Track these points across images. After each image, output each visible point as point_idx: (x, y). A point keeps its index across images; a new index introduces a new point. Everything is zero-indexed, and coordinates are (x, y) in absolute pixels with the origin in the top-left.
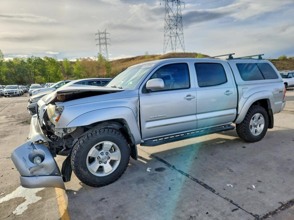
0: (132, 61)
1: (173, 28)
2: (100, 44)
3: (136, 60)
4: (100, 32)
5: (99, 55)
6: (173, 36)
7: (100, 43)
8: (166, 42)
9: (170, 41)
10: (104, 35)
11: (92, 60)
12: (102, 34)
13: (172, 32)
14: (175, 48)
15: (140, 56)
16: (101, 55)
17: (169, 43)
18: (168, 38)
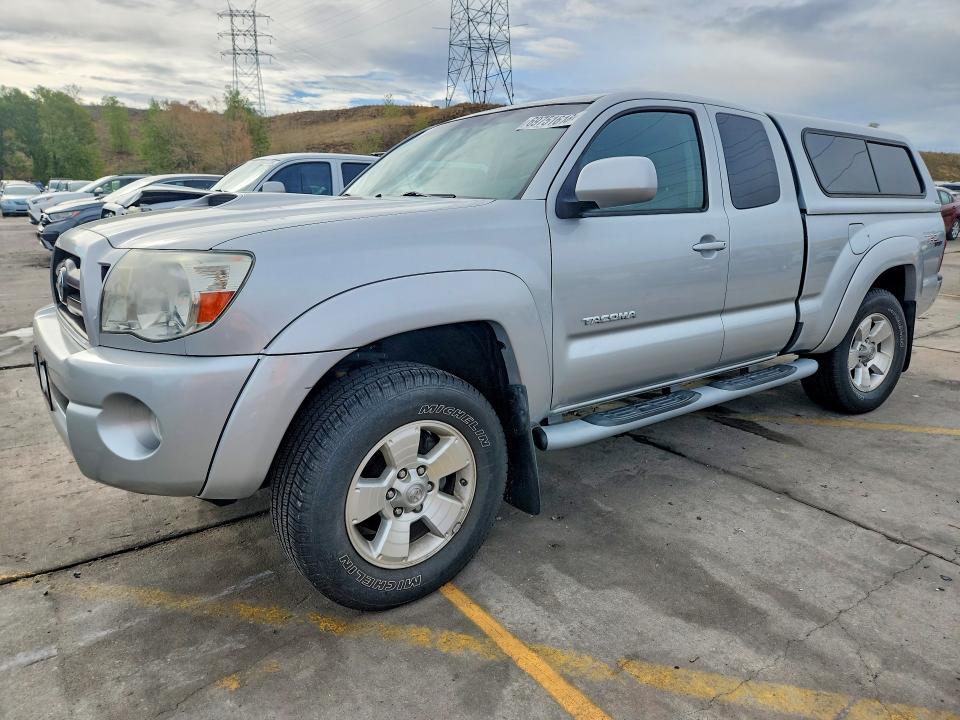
0: (341, 120)
1: (479, 20)
2: (235, 53)
3: (355, 121)
4: (233, 9)
5: (231, 93)
6: (477, 46)
7: (234, 49)
8: (457, 65)
9: (468, 63)
10: (249, 22)
11: (205, 110)
12: (244, 16)
13: (475, 34)
14: (482, 88)
15: (369, 107)
16: (238, 93)
17: (464, 72)
18: (462, 50)
